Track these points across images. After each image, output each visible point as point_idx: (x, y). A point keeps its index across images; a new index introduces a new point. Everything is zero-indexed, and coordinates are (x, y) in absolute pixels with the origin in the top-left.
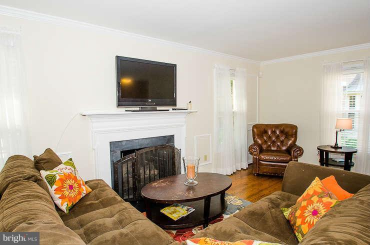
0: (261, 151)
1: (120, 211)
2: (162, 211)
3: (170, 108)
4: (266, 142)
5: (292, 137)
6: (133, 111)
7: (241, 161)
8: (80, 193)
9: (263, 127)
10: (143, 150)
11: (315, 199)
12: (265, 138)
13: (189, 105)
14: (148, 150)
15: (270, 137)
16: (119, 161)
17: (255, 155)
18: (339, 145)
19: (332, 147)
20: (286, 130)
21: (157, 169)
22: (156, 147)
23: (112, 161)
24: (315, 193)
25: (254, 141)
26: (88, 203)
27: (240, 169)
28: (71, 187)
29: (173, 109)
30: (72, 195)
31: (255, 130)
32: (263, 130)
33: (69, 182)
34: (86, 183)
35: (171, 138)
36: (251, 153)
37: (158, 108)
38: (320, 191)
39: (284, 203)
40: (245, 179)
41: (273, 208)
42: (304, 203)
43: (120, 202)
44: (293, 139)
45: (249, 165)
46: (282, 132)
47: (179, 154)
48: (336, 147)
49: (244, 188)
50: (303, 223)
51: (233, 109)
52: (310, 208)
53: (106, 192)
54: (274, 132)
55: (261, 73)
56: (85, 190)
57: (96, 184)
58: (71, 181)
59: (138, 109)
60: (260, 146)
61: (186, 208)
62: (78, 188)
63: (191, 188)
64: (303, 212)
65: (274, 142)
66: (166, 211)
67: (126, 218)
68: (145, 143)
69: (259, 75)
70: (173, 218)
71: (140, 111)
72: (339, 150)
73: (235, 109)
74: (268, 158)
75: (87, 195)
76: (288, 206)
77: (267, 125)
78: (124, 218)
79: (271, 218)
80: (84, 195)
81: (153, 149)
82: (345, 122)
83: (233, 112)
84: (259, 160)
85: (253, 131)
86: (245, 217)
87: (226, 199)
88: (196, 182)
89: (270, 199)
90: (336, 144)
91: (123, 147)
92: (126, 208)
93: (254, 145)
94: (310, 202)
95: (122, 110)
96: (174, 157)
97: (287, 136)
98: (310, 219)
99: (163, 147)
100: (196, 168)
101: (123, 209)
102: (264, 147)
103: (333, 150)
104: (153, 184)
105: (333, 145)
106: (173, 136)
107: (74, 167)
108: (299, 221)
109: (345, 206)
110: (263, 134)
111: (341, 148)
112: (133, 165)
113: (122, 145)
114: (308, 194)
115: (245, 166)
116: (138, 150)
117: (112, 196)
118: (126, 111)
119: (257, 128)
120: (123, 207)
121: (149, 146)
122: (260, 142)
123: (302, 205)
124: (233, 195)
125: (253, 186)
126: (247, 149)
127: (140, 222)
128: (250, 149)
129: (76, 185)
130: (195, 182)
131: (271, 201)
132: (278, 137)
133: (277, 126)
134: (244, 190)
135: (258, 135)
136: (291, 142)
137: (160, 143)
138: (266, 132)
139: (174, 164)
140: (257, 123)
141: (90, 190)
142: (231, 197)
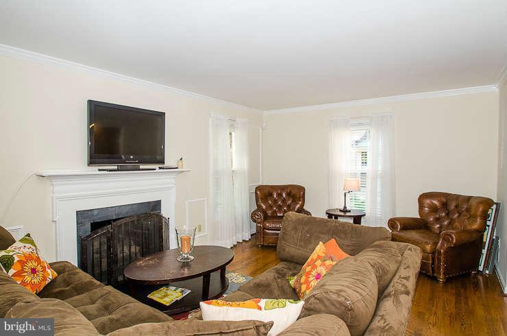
0: (266, 218)
1: (102, 296)
2: (149, 296)
3: (156, 166)
4: (271, 207)
5: (300, 200)
6: (110, 171)
7: (243, 231)
8: (44, 278)
9: (267, 189)
10: (122, 220)
11: (319, 262)
12: (270, 202)
13: (180, 163)
14: (128, 220)
15: (275, 201)
16: (90, 236)
17: (259, 223)
18: (348, 208)
19: (340, 211)
20: (294, 192)
21: (139, 246)
22: (138, 216)
23: (79, 237)
24: (319, 257)
25: (258, 206)
26: (58, 290)
27: (241, 241)
28: (34, 271)
29: (160, 168)
30: (36, 281)
31: (258, 193)
32: (267, 192)
33: (32, 264)
34: (51, 265)
35: (157, 205)
36: (255, 221)
37: (141, 167)
38: (324, 255)
39: (291, 273)
40: (247, 253)
41: (279, 278)
42: (308, 269)
43: (99, 286)
44: (300, 203)
45: (251, 235)
46: (289, 194)
47: (167, 225)
48: (345, 211)
49: (247, 262)
50: (308, 288)
51: (232, 167)
52: (314, 273)
53: (78, 276)
54: (280, 195)
55: (264, 125)
56: (51, 274)
57: (62, 266)
58: (34, 263)
59: (116, 167)
60: (264, 212)
61: (180, 290)
62: (42, 271)
63: (186, 264)
64: (308, 278)
65: (280, 207)
66: (155, 296)
67: (113, 303)
68: (124, 212)
69: (262, 127)
70: (164, 303)
71: (118, 170)
72: (348, 214)
73: (235, 167)
74: (274, 225)
75: (53, 281)
76: (294, 275)
77: (272, 187)
78: (110, 302)
79: (277, 287)
80: (50, 280)
81: (135, 218)
82: (353, 183)
83: (233, 171)
84: (264, 228)
85: (256, 193)
86: (251, 290)
87: (226, 276)
88: (192, 258)
89: (276, 269)
90: (345, 207)
91: (95, 218)
92: (110, 292)
93: (257, 210)
94: (314, 267)
95: (94, 170)
96: (161, 228)
97: (293, 198)
98: (314, 283)
99: (147, 216)
100: (192, 240)
101: (106, 293)
102: (269, 213)
103: (342, 214)
104: (138, 263)
105: (342, 208)
106: (159, 202)
107: (35, 246)
108: (304, 287)
109: (341, 265)
110: (267, 196)
111: (349, 211)
112: (109, 240)
113: (92, 215)
114: (312, 259)
115: (247, 237)
116: (114, 220)
117: (88, 280)
118: (100, 170)
119: (260, 190)
120: (105, 292)
121: (128, 215)
122: (264, 207)
123: (307, 270)
124: (234, 272)
125: (257, 260)
126: (249, 216)
127: (131, 305)
128: (253, 215)
129: (39, 268)
130: (190, 257)
131: (278, 271)
132: (284, 201)
133: (283, 188)
134: (247, 264)
135: (262, 199)
136: (298, 206)
137: (143, 211)
138: (271, 195)
139: (161, 237)
140: (260, 184)
141: (56, 274)
142: (233, 274)
